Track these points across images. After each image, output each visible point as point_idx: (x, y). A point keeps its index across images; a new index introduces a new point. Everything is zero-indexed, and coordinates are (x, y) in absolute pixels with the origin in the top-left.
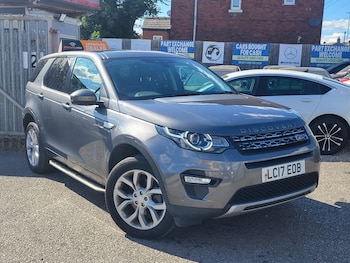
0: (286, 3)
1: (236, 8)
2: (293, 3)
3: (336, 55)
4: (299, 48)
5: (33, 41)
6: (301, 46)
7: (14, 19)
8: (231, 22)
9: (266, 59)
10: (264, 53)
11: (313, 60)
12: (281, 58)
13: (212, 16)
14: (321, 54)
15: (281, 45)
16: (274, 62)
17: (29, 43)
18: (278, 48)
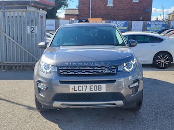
0: (134, 1)
1: (110, 4)
2: (138, 1)
3: (159, 26)
4: (141, 23)
5: (32, 21)
6: (142, 22)
7: (24, 11)
8: (108, 11)
9: (126, 28)
10: (125, 26)
11: (148, 28)
12: (133, 27)
13: (99, 8)
14: (152, 26)
15: (133, 21)
16: (129, 30)
17: (30, 22)
18: (131, 23)
